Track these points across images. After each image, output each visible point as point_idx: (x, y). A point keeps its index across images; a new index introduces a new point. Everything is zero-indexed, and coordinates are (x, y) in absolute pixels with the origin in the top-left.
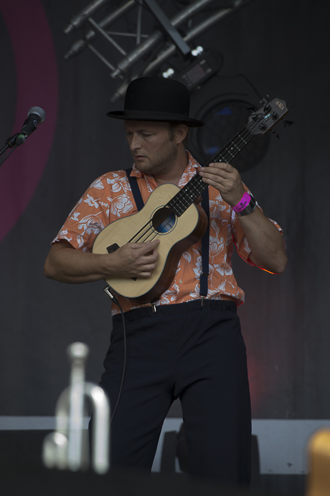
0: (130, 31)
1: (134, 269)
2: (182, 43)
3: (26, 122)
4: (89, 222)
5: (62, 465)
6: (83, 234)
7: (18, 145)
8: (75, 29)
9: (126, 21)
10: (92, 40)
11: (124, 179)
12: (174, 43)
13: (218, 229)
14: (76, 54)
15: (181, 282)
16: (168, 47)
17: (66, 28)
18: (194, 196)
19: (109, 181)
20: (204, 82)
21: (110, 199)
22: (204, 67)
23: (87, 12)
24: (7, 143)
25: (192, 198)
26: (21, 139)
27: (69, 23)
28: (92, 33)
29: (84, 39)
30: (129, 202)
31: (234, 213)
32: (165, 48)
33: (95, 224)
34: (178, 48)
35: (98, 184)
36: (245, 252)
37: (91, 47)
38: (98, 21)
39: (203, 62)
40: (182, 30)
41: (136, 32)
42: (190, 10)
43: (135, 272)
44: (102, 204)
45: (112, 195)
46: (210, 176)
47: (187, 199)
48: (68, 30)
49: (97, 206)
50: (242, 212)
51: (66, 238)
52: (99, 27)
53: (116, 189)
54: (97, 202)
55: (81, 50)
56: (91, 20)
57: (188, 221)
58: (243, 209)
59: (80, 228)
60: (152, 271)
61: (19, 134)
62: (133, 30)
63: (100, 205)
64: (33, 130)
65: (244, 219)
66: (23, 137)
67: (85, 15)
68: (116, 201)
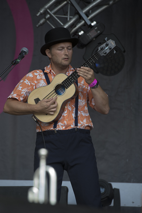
0: (65, 15)
1: (47, 111)
2: (87, 20)
3: (20, 54)
4: (26, 91)
5: (36, 201)
6: (23, 96)
7: (17, 64)
8: (41, 14)
9: (63, 11)
10: (48, 19)
11: (42, 73)
12: (84, 20)
13: (82, 96)
14: (41, 25)
15: (67, 120)
16: (81, 22)
17: (37, 13)
18: (74, 81)
19: (35, 74)
20: (96, 37)
21: (36, 82)
22: (97, 30)
23: (46, 7)
24: (12, 63)
25: (73, 81)
26: (18, 61)
27: (39, 11)
28: (48, 16)
29: (45, 18)
30: (45, 83)
31: (89, 87)
32: (80, 22)
33: (28, 92)
34: (85, 22)
35: (30, 75)
36: (92, 105)
37: (48, 22)
38: (51, 11)
39: (96, 28)
40: (87, 14)
41: (67, 15)
42: (91, 6)
43: (47, 112)
44: (32, 84)
45: (37, 80)
46: (81, 72)
47: (71, 81)
48: (38, 15)
49: (29, 84)
50: (93, 87)
51: (16, 97)
52: (51, 13)
53: (38, 77)
54: (30, 82)
55: (43, 23)
56: (48, 10)
57: (70, 91)
58: (93, 86)
59: (22, 93)
60: (54, 112)
61: (17, 59)
62: (66, 14)
63: (31, 84)
64: (23, 58)
65: (93, 90)
66: (18, 60)
67: (46, 8)
68: (39, 83)
